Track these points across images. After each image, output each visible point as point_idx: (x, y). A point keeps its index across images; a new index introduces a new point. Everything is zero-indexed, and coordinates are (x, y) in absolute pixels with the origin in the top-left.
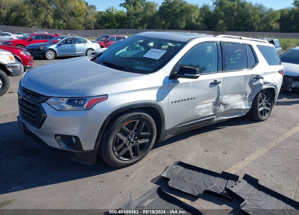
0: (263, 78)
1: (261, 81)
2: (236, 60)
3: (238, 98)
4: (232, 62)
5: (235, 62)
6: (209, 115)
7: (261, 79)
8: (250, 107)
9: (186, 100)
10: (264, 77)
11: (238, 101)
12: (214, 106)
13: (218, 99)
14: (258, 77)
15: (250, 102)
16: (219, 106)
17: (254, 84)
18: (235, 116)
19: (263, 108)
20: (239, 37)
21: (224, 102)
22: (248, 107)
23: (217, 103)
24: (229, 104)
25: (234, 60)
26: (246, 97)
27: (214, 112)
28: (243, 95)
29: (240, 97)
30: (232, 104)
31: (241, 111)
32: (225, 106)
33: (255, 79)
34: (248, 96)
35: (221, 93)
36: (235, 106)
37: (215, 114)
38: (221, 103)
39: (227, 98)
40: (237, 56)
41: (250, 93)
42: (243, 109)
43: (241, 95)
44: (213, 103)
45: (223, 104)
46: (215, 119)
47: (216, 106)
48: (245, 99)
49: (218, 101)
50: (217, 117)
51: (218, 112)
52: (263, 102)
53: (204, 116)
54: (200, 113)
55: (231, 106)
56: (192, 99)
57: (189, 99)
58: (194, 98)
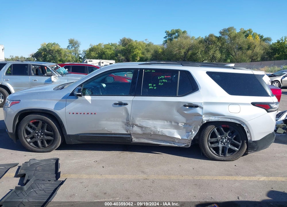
0: (202, 108)
2: (157, 86)
3: (163, 124)
4: (150, 88)
5: (155, 88)
7: (198, 108)
8: (187, 138)
9: (86, 113)
10: (205, 107)
11: (163, 127)
13: (128, 120)
14: (192, 106)
16: (132, 127)
17: (186, 112)
19: (223, 145)
21: (137, 123)
23: (128, 123)
24: (147, 127)
25: (154, 85)
26: (179, 126)
27: (127, 132)
28: (171, 122)
29: (166, 123)
30: (153, 128)
31: (173, 139)
32: (141, 128)
33: (187, 107)
34: (182, 125)
35: (130, 114)
36: (159, 132)
37: (130, 134)
38: (134, 124)
39: (142, 121)
40: (161, 82)
41: (185, 122)
42: (175, 138)
43: (167, 122)
44: (123, 122)
45: (137, 125)
46: (135, 140)
47: (127, 126)
48: (177, 127)
49: (128, 122)
50: (137, 139)
51: (133, 133)
52: (222, 138)
53: (113, 132)
54: (106, 129)
55: (151, 131)
56: (92, 114)
57: (88, 114)
58: (95, 114)
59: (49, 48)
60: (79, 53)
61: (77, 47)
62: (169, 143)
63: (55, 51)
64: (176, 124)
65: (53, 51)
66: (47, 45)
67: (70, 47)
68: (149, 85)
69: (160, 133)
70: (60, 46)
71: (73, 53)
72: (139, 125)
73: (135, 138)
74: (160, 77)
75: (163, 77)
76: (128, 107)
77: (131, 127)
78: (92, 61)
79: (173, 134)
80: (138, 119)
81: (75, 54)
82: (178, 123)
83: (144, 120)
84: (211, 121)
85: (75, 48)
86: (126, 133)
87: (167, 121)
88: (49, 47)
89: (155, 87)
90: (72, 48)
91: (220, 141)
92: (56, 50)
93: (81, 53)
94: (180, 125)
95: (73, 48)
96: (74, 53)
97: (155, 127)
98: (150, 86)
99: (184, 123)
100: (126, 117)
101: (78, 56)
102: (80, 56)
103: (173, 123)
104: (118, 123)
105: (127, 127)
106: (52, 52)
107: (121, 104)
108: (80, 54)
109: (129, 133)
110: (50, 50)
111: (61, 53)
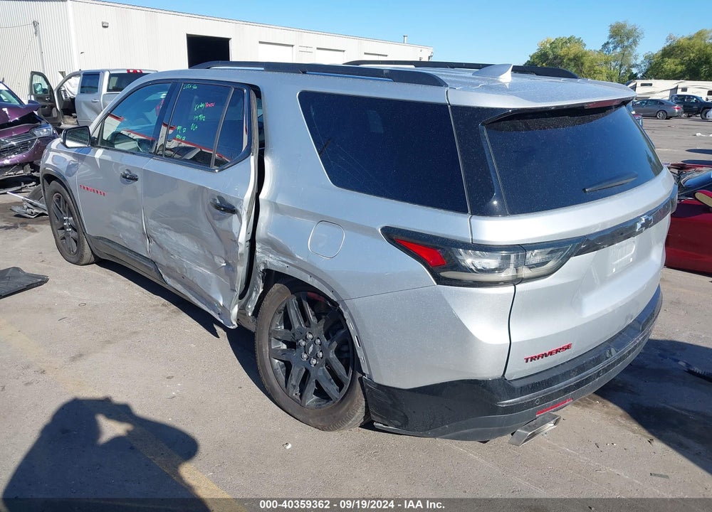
7: (234, 218)
9: (95, 191)
42: (212, 298)
59: (553, 52)
60: (633, 62)
61: (631, 46)
63: (569, 59)
65: (562, 58)
66: (551, 44)
67: (611, 46)
70: (585, 45)
71: (613, 64)
78: (651, 85)
81: (621, 66)
85: (625, 48)
88: (555, 50)
90: (615, 48)
92: (572, 57)
93: (638, 62)
95: (619, 48)
96: (619, 62)
101: (628, 71)
102: (634, 71)
106: (559, 61)
108: (635, 66)
110: (556, 57)
111: (582, 64)
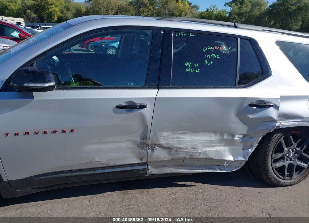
0: (277, 107)
1: (272, 113)
2: (202, 66)
3: (208, 139)
4: (188, 70)
5: (198, 71)
6: (127, 163)
7: (271, 109)
8: (245, 158)
9: (49, 132)
11: (208, 144)
12: (139, 148)
13: (144, 137)
14: (262, 105)
15: (247, 149)
16: (152, 150)
17: (250, 116)
18: (210, 171)
19: (289, 162)
20: (233, 24)
21: (163, 142)
22: (241, 158)
23: (143, 144)
24: (180, 148)
25: (196, 65)
26: (235, 139)
27: (142, 160)
28: (222, 134)
29: (213, 137)
30: (190, 149)
31: (221, 162)
32: (169, 150)
33: (255, 108)
34: (239, 139)
35: (149, 127)
36: (200, 153)
37: (146, 164)
38: (155, 145)
39: (172, 136)
40: (208, 59)
41: (245, 133)
42: (226, 160)
43: (216, 135)
44: (134, 142)
45: (161, 146)
46: (153, 171)
47: (143, 149)
48: (230, 143)
49: (144, 141)
50: (156, 168)
51: (152, 160)
52: (289, 151)
53: (112, 164)
54: (97, 159)
55: (187, 153)
56: (64, 131)
57: (55, 132)
58: (72, 131)
62: (212, 169)
64: (230, 138)
68: (187, 64)
69: (202, 156)
72: (165, 145)
73: (153, 168)
74: (207, 49)
75: (212, 48)
76: (147, 112)
77: (150, 151)
79: (223, 155)
80: (165, 134)
82: (233, 136)
83: (175, 136)
84: (282, 127)
86: (138, 161)
87: (215, 132)
89: (197, 68)
91: (286, 156)
94: (237, 138)
97: (194, 146)
98: (188, 67)
99: (243, 135)
100: (140, 132)
103: (225, 137)
104: (122, 145)
105: (141, 151)
107: (131, 107)
109: (144, 161)
